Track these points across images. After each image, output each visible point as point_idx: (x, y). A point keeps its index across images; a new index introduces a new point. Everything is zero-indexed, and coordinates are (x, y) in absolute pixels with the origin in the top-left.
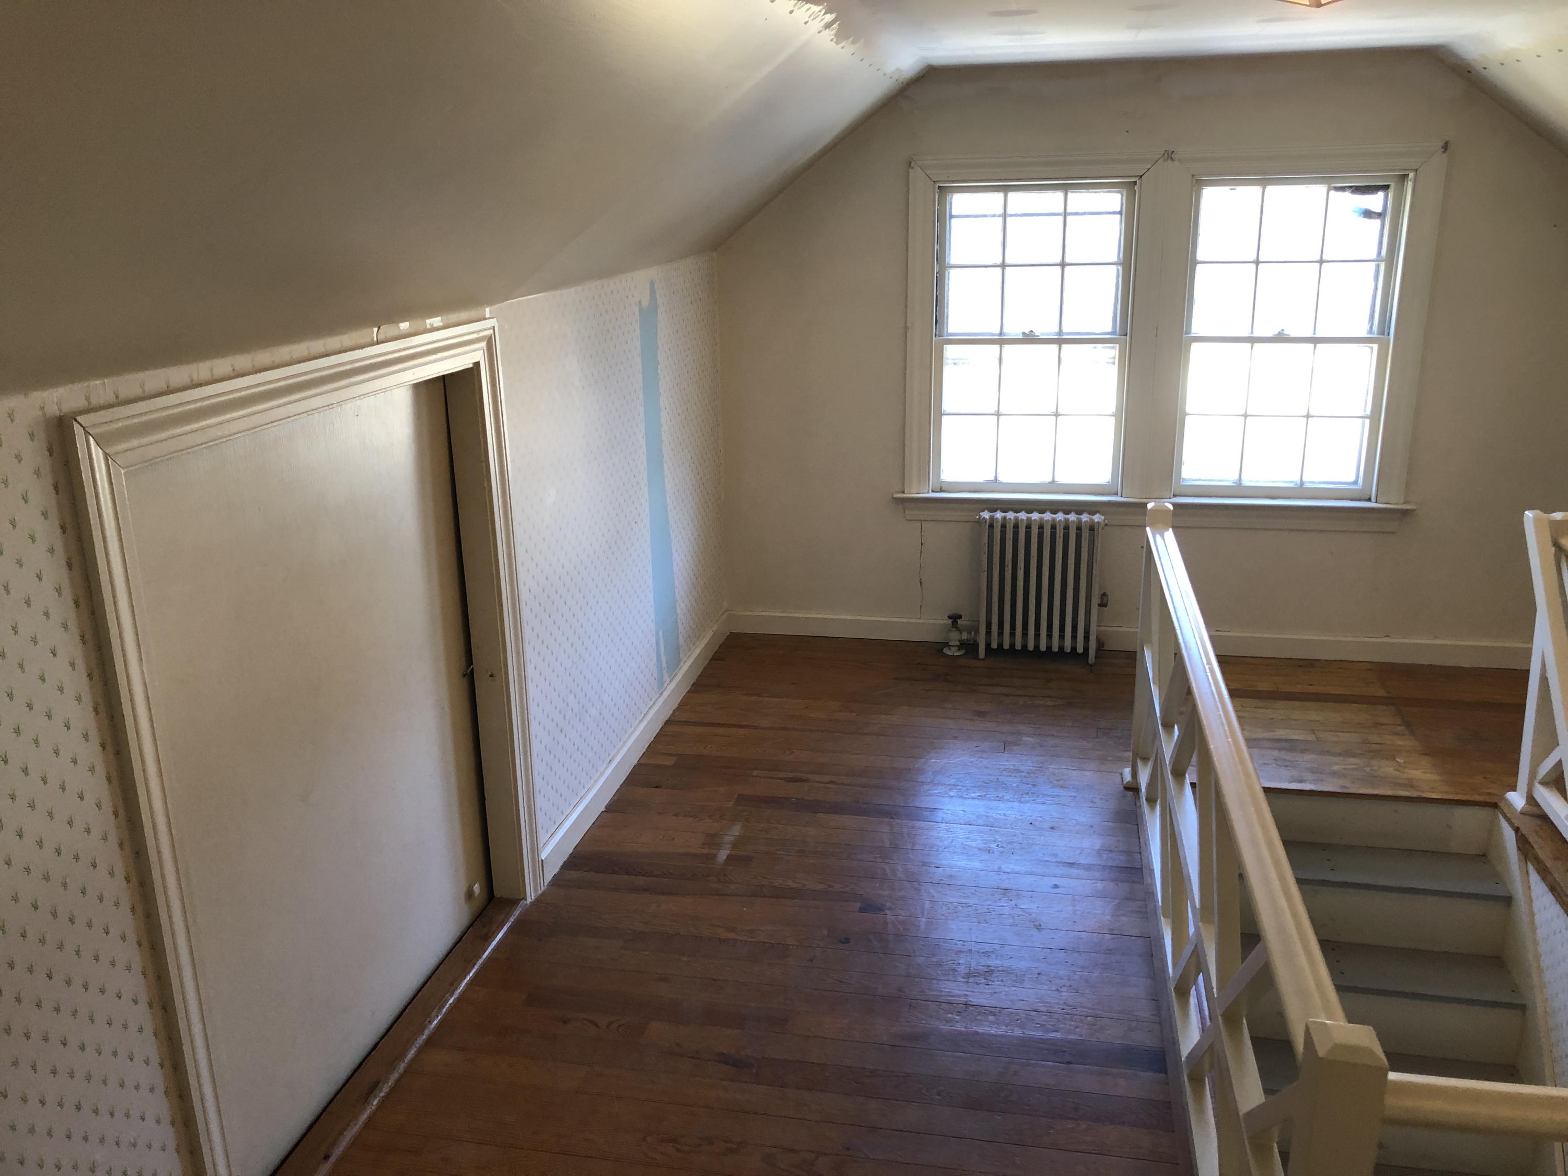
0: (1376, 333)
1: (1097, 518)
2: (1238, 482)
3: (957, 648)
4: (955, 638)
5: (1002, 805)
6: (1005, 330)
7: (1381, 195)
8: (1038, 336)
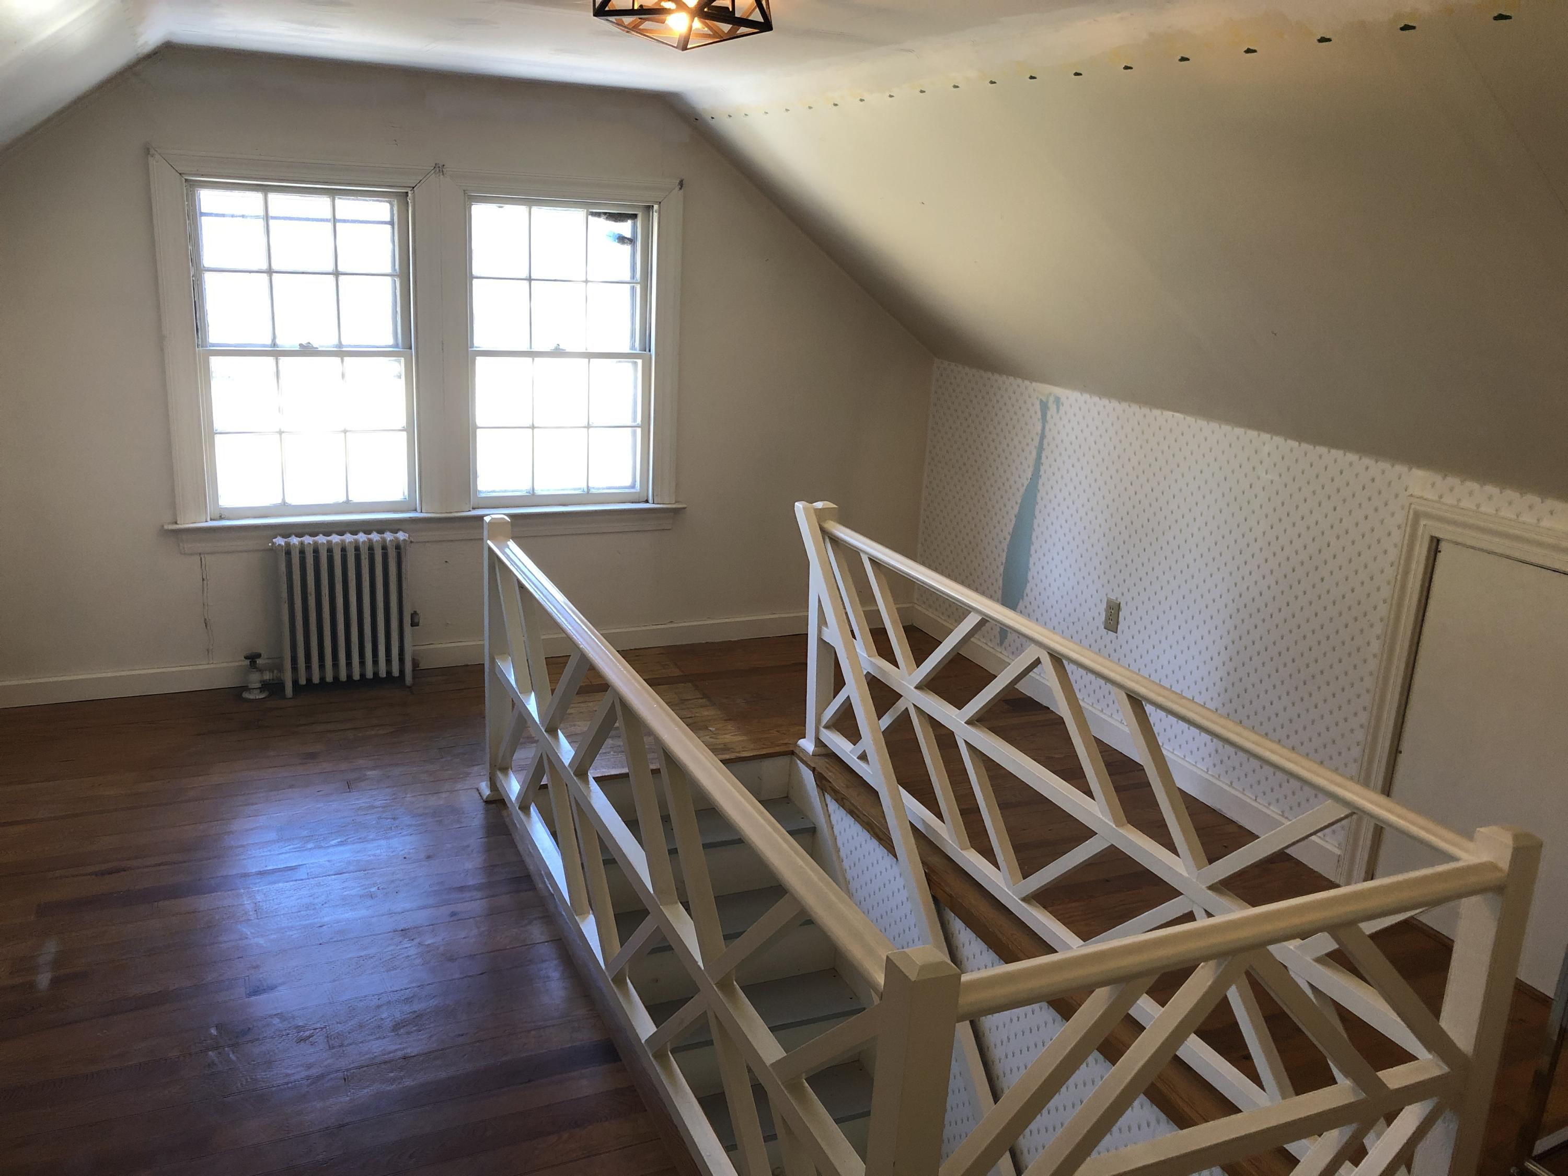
0: (638, 349)
1: (401, 536)
2: (531, 492)
3: (259, 691)
4: (255, 679)
5: (369, 846)
6: (278, 341)
7: (630, 222)
8: (317, 348)
